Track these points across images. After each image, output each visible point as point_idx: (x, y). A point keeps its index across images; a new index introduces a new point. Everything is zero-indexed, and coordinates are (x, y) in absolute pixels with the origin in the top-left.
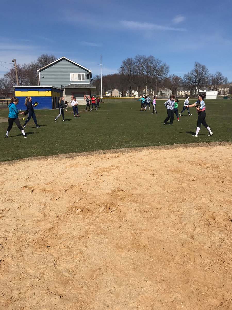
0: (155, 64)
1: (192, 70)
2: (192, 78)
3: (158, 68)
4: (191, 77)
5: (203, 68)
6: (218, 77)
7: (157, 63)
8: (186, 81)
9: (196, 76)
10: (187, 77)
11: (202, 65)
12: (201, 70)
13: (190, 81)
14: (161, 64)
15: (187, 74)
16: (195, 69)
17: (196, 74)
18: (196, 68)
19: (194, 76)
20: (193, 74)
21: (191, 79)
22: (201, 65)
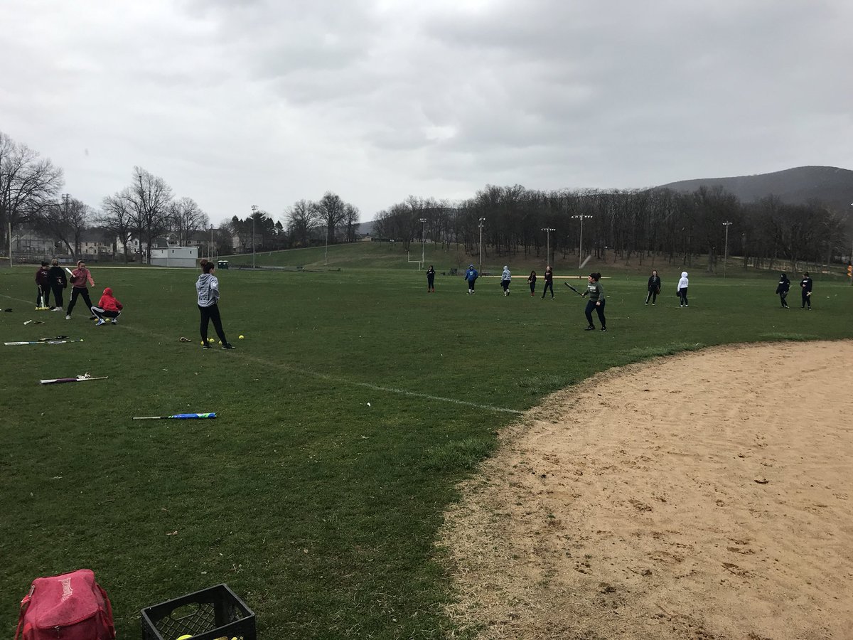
0: (16, 160)
1: (126, 187)
2: (128, 210)
3: (25, 172)
4: (124, 207)
5: (159, 187)
6: (188, 213)
7: (20, 156)
8: (110, 216)
9: (139, 203)
10: (112, 204)
11: (155, 176)
12: (153, 191)
13: (121, 216)
14: (35, 162)
15: (113, 197)
16: (135, 185)
17: (138, 200)
18: (138, 183)
19: (133, 205)
20: (129, 199)
21: (124, 211)
22: (152, 177)
